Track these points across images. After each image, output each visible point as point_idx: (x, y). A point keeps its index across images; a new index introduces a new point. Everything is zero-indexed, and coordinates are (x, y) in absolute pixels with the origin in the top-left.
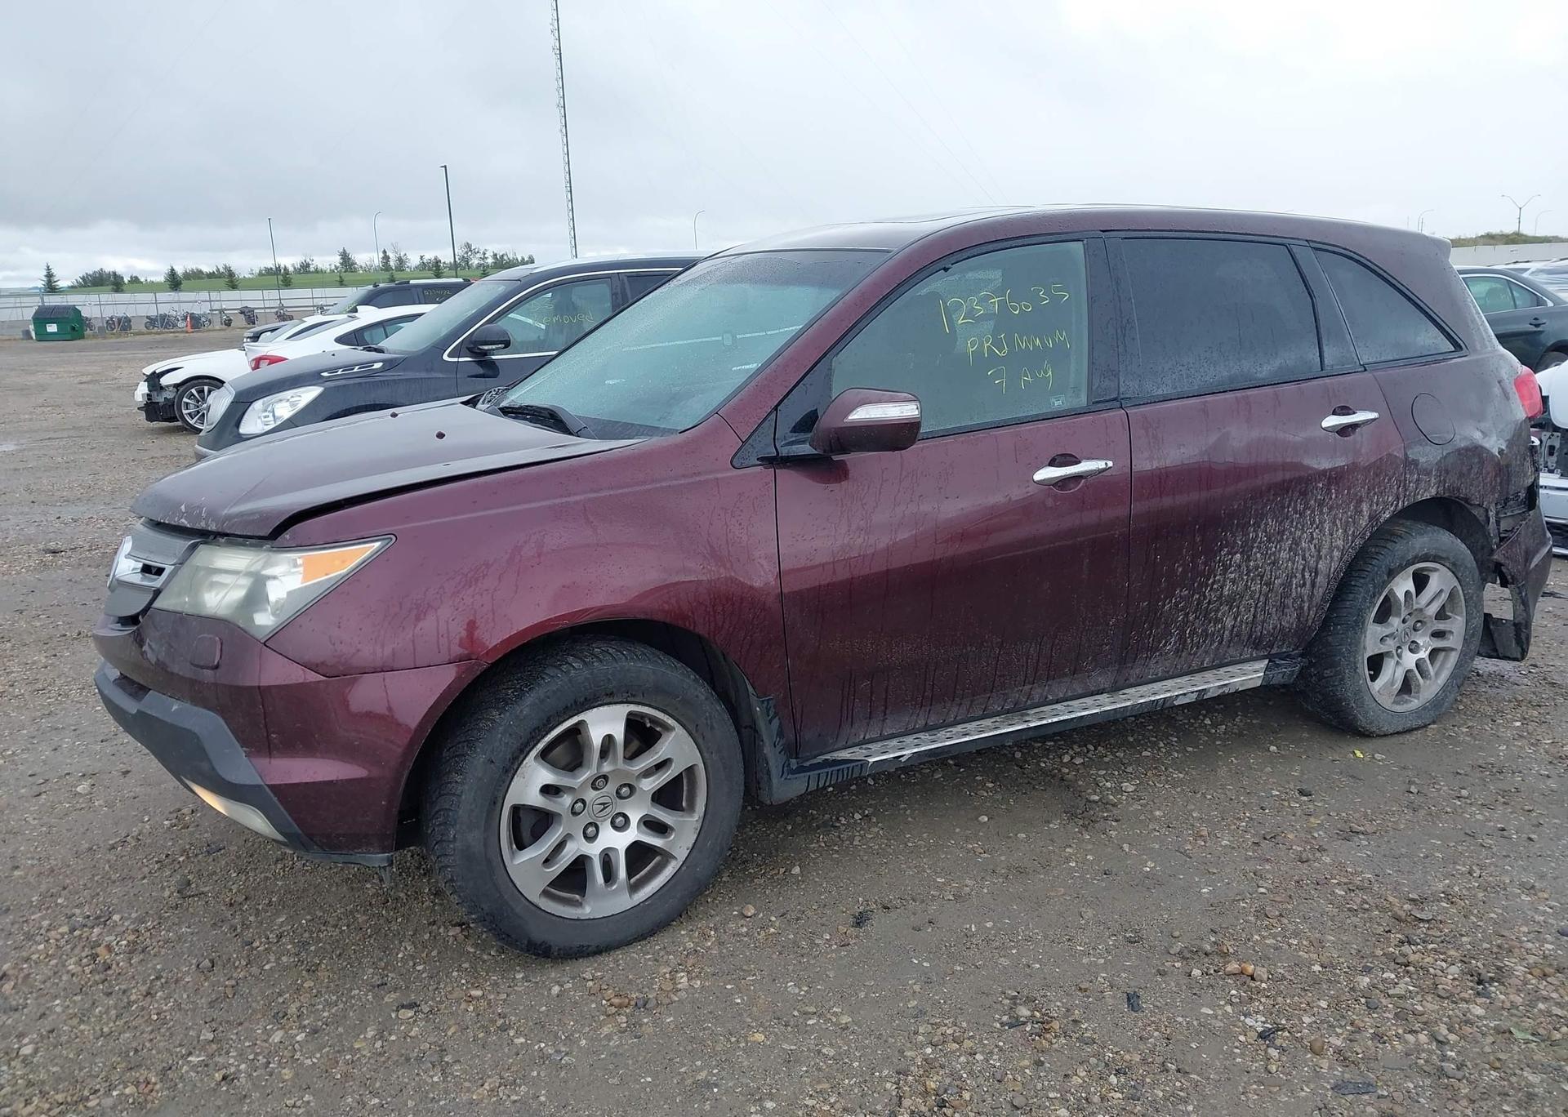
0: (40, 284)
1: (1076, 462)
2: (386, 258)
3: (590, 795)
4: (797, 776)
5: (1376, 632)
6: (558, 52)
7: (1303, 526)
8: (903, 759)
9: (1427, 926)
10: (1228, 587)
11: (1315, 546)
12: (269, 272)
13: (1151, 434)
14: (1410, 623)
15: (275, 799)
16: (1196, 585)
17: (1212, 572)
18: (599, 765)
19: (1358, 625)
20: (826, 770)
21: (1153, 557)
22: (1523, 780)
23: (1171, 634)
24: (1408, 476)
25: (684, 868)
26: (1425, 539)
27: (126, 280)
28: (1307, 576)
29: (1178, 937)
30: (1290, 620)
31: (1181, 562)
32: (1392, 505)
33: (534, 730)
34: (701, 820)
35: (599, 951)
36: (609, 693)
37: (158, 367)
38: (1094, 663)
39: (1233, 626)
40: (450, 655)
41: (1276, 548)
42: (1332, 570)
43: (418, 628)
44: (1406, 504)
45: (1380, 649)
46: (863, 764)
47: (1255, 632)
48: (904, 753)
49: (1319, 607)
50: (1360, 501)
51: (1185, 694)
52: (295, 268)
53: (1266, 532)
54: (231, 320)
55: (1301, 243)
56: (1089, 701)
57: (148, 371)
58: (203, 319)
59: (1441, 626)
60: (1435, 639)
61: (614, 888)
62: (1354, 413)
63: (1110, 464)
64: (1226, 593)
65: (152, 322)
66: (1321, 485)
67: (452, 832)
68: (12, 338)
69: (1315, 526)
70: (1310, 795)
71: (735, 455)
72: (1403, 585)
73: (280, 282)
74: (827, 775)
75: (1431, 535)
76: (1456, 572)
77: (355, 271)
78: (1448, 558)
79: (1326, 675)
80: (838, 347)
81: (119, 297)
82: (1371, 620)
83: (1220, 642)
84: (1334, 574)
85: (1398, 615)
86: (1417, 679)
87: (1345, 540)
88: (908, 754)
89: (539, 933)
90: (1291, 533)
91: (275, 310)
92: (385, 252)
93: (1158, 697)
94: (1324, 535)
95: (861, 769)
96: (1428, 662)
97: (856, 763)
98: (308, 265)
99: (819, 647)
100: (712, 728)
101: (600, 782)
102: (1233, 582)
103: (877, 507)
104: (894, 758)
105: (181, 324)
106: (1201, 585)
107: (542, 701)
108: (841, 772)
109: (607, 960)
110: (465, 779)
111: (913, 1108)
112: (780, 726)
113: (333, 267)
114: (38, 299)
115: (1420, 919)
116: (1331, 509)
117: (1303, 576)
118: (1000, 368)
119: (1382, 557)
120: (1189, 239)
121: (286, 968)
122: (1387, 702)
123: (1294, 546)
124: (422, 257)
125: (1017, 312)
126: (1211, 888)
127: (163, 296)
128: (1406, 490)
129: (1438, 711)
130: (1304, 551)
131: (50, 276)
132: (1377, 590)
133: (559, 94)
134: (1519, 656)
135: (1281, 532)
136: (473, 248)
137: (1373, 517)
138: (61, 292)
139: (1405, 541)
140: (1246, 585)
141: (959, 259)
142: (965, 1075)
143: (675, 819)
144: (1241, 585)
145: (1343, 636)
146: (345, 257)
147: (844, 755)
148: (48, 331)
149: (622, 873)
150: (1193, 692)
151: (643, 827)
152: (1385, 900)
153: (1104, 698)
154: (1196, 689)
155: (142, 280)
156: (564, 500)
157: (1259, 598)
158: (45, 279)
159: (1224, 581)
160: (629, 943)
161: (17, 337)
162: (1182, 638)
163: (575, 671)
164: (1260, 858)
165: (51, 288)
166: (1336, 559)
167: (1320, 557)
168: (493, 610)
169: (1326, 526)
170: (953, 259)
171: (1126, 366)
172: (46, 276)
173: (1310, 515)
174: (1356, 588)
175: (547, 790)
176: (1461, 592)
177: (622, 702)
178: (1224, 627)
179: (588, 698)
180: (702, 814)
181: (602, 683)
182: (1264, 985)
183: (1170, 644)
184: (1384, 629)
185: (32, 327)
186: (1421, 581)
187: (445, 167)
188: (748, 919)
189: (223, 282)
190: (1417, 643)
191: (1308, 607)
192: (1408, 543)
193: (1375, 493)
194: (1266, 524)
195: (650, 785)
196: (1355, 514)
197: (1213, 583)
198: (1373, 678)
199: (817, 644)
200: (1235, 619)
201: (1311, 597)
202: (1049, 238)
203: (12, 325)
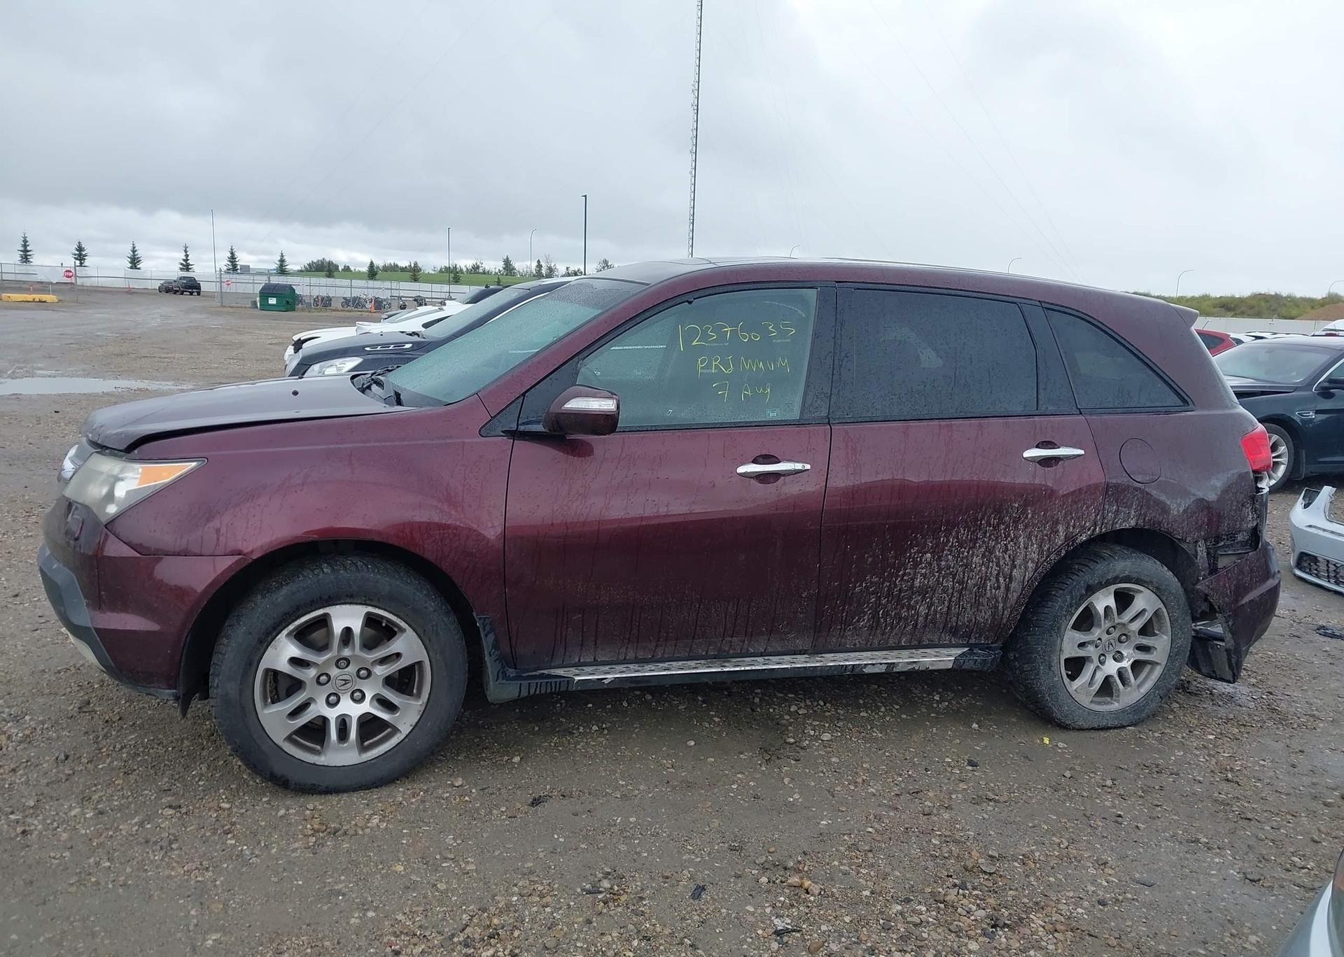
0: (275, 266)
1: (776, 461)
2: (539, 266)
3: (334, 672)
4: (509, 682)
5: (1074, 638)
6: (696, 108)
7: (997, 538)
8: (605, 681)
9: (986, 877)
10: (918, 580)
11: (1009, 557)
12: (448, 270)
13: (850, 447)
14: (1116, 634)
15: (98, 639)
16: (886, 574)
17: (904, 566)
18: (339, 650)
19: (1057, 630)
20: (537, 681)
21: (844, 546)
22: (1174, 781)
23: (865, 613)
24: (1107, 507)
25: (406, 740)
26: (1128, 563)
27: (340, 268)
28: (1001, 580)
29: (773, 852)
30: (985, 616)
31: (871, 553)
32: (1089, 530)
33: (285, 614)
34: (424, 706)
35: (328, 791)
36: (349, 595)
37: (303, 336)
38: (789, 627)
39: (927, 615)
40: (226, 550)
41: (968, 552)
42: (1026, 578)
43: (207, 527)
44: (1104, 530)
45: (1076, 653)
46: (570, 681)
47: (950, 621)
48: (607, 677)
49: (1013, 609)
50: (1057, 522)
51: (873, 664)
52: (467, 269)
53: (957, 538)
54: (405, 305)
55: (1033, 302)
56: (787, 658)
57: (296, 338)
58: (385, 303)
59: (1145, 641)
60: (1140, 652)
61: (345, 745)
62: (1059, 448)
63: (808, 467)
64: (918, 585)
65: (347, 302)
66: (1016, 505)
67: (216, 681)
68: (244, 306)
69: (1009, 539)
70: (976, 766)
71: (482, 427)
72: (1104, 601)
73: (451, 279)
74: (537, 686)
75: (1134, 560)
76: (1162, 597)
77: (514, 275)
78: (1151, 582)
79: (1025, 669)
80: (586, 353)
81: (330, 281)
82: (1069, 627)
83: (915, 626)
84: (1028, 581)
85: (1099, 626)
86: (1117, 684)
87: (1041, 552)
88: (611, 678)
89: (279, 769)
90: (984, 542)
91: (440, 301)
92: (539, 261)
93: (847, 663)
94: (1019, 547)
95: (568, 684)
96: (1130, 671)
97: (563, 679)
98: (478, 267)
99: (535, 582)
100: (437, 634)
101: (343, 663)
102: (924, 576)
103: (596, 478)
104: (598, 679)
105: (368, 306)
106: (891, 575)
107: (293, 593)
108: (549, 684)
109: (334, 799)
110: (229, 642)
111: (469, 935)
112: (496, 640)
113: (497, 271)
114: (265, 278)
115: (985, 872)
116: (1026, 527)
117: (998, 580)
118: (724, 382)
119: (1083, 574)
120: (920, 292)
121: (113, 769)
122: (1085, 700)
123: (987, 553)
124: (567, 268)
125: (746, 341)
126: (830, 822)
127: (362, 283)
128: (1104, 518)
129: (1140, 716)
130: (999, 559)
131: (282, 261)
132: (1074, 601)
133: (693, 142)
134: (1231, 680)
135: (975, 541)
136: (609, 264)
137: (1069, 538)
138: (289, 274)
139: (1107, 563)
140: (938, 580)
141: (701, 295)
142: (527, 920)
143: (400, 700)
144: (932, 581)
145: (1039, 637)
146: (507, 262)
147: (560, 672)
148: (269, 303)
149: (353, 734)
150: (881, 664)
151: (375, 703)
152: (969, 853)
153: (802, 658)
154: (885, 661)
155: (352, 269)
156: (337, 446)
157: (952, 593)
158: (279, 263)
159: (915, 574)
160: (355, 790)
161: (247, 306)
162: (875, 616)
163: (324, 575)
164: (890, 807)
165: (282, 270)
166: (1030, 569)
167: (1014, 566)
168: (261, 520)
169: (1021, 540)
170: (697, 295)
171: (839, 390)
172: (280, 261)
173: (1005, 529)
174: (1055, 598)
175: (294, 661)
176: (1166, 614)
177: (361, 604)
178: (918, 614)
179: (331, 596)
180: (426, 700)
181: (344, 586)
182: (812, 898)
183: (864, 620)
184: (1082, 636)
185: (258, 299)
186: (1124, 600)
187: (585, 196)
188: (454, 788)
189: (408, 275)
190: (1121, 653)
191: (1003, 607)
192: (1109, 564)
193: (1072, 518)
194: (957, 533)
195: (381, 671)
196: (1051, 533)
197: (904, 575)
198: (1073, 677)
199: (533, 579)
200: (929, 608)
201: (1006, 599)
202: (785, 285)
203: (245, 296)
